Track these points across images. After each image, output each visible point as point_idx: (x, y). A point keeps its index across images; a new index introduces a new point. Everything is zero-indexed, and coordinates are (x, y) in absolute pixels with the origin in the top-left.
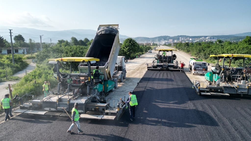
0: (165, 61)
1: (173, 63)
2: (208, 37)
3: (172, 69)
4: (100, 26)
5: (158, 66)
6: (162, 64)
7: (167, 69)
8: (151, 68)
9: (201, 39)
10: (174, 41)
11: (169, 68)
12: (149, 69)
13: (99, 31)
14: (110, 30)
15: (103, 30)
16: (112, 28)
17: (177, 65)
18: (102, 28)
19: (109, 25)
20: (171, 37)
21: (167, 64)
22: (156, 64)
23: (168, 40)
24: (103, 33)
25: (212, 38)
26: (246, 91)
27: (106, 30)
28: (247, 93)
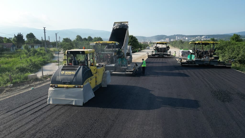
0: (161, 51)
1: (167, 52)
2: (204, 36)
3: (166, 56)
4: (115, 23)
5: (155, 54)
6: (159, 53)
7: (162, 57)
8: (151, 56)
9: (197, 38)
10: (171, 40)
11: (164, 56)
12: (149, 56)
13: (114, 27)
14: (122, 26)
15: (118, 26)
16: (123, 24)
17: (170, 54)
18: (117, 24)
19: (121, 22)
20: (168, 36)
21: (162, 53)
22: (154, 53)
23: (165, 39)
24: (118, 27)
25: (208, 37)
26: (209, 62)
27: (120, 26)
28: (209, 64)
